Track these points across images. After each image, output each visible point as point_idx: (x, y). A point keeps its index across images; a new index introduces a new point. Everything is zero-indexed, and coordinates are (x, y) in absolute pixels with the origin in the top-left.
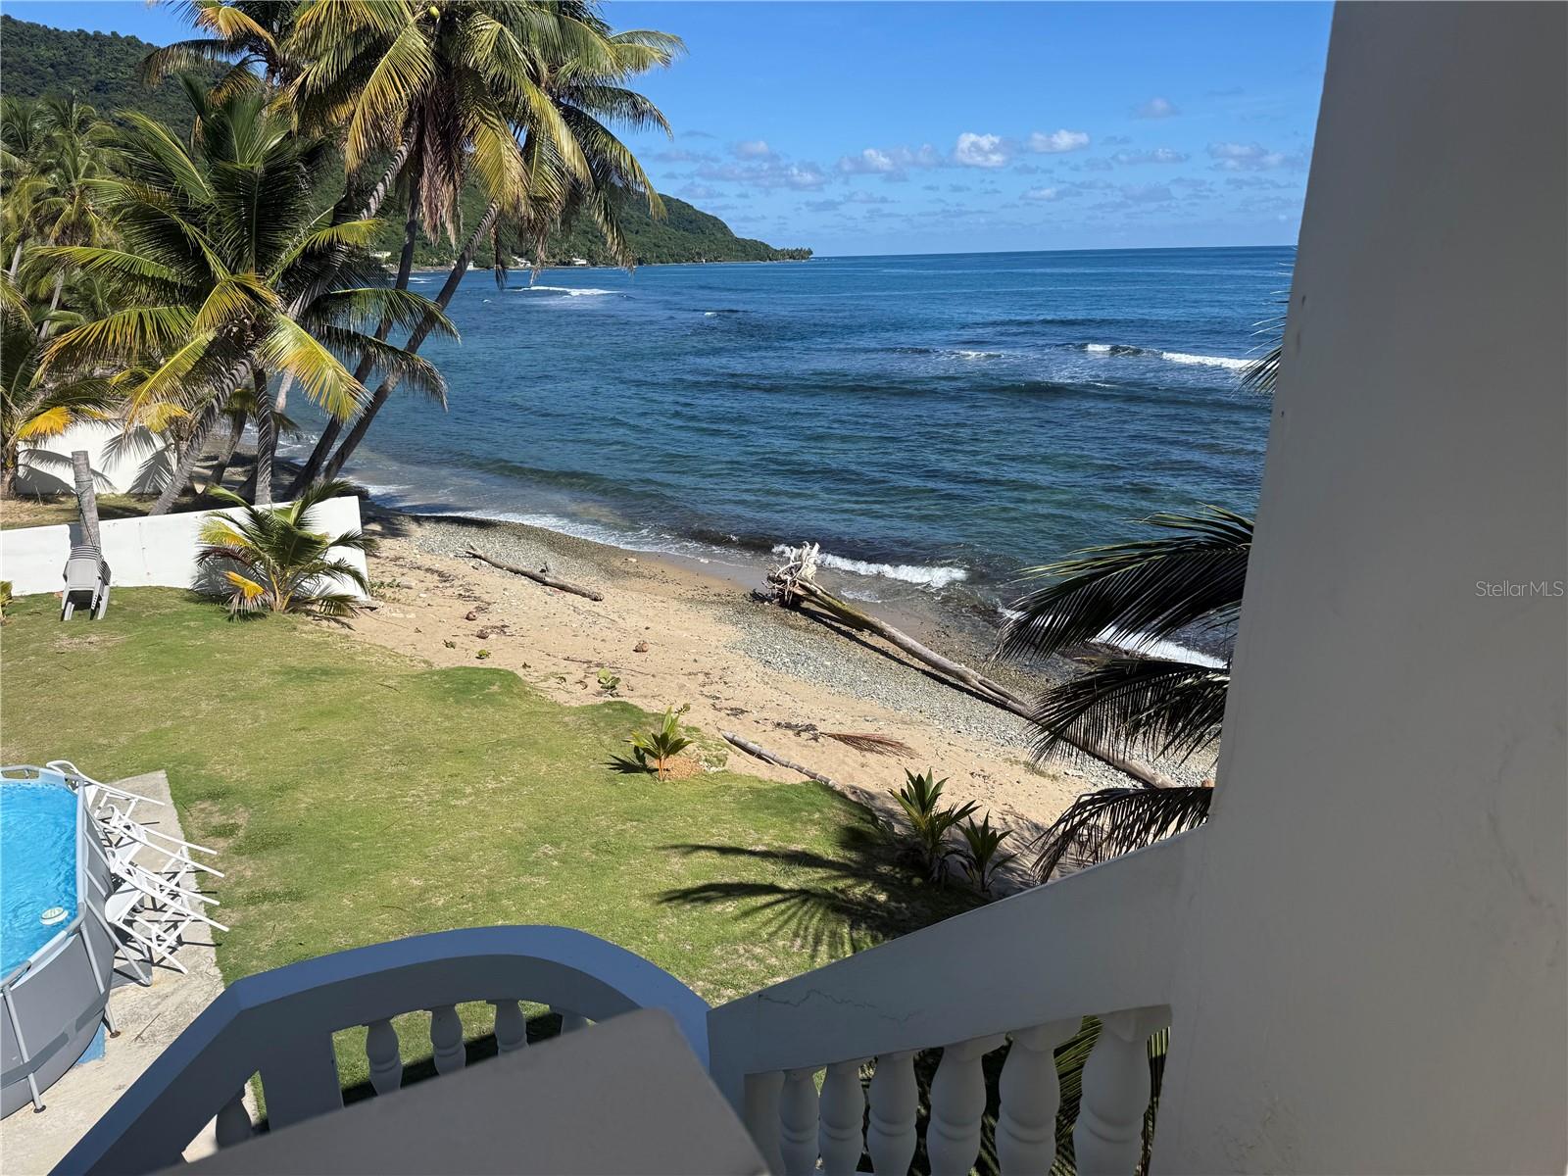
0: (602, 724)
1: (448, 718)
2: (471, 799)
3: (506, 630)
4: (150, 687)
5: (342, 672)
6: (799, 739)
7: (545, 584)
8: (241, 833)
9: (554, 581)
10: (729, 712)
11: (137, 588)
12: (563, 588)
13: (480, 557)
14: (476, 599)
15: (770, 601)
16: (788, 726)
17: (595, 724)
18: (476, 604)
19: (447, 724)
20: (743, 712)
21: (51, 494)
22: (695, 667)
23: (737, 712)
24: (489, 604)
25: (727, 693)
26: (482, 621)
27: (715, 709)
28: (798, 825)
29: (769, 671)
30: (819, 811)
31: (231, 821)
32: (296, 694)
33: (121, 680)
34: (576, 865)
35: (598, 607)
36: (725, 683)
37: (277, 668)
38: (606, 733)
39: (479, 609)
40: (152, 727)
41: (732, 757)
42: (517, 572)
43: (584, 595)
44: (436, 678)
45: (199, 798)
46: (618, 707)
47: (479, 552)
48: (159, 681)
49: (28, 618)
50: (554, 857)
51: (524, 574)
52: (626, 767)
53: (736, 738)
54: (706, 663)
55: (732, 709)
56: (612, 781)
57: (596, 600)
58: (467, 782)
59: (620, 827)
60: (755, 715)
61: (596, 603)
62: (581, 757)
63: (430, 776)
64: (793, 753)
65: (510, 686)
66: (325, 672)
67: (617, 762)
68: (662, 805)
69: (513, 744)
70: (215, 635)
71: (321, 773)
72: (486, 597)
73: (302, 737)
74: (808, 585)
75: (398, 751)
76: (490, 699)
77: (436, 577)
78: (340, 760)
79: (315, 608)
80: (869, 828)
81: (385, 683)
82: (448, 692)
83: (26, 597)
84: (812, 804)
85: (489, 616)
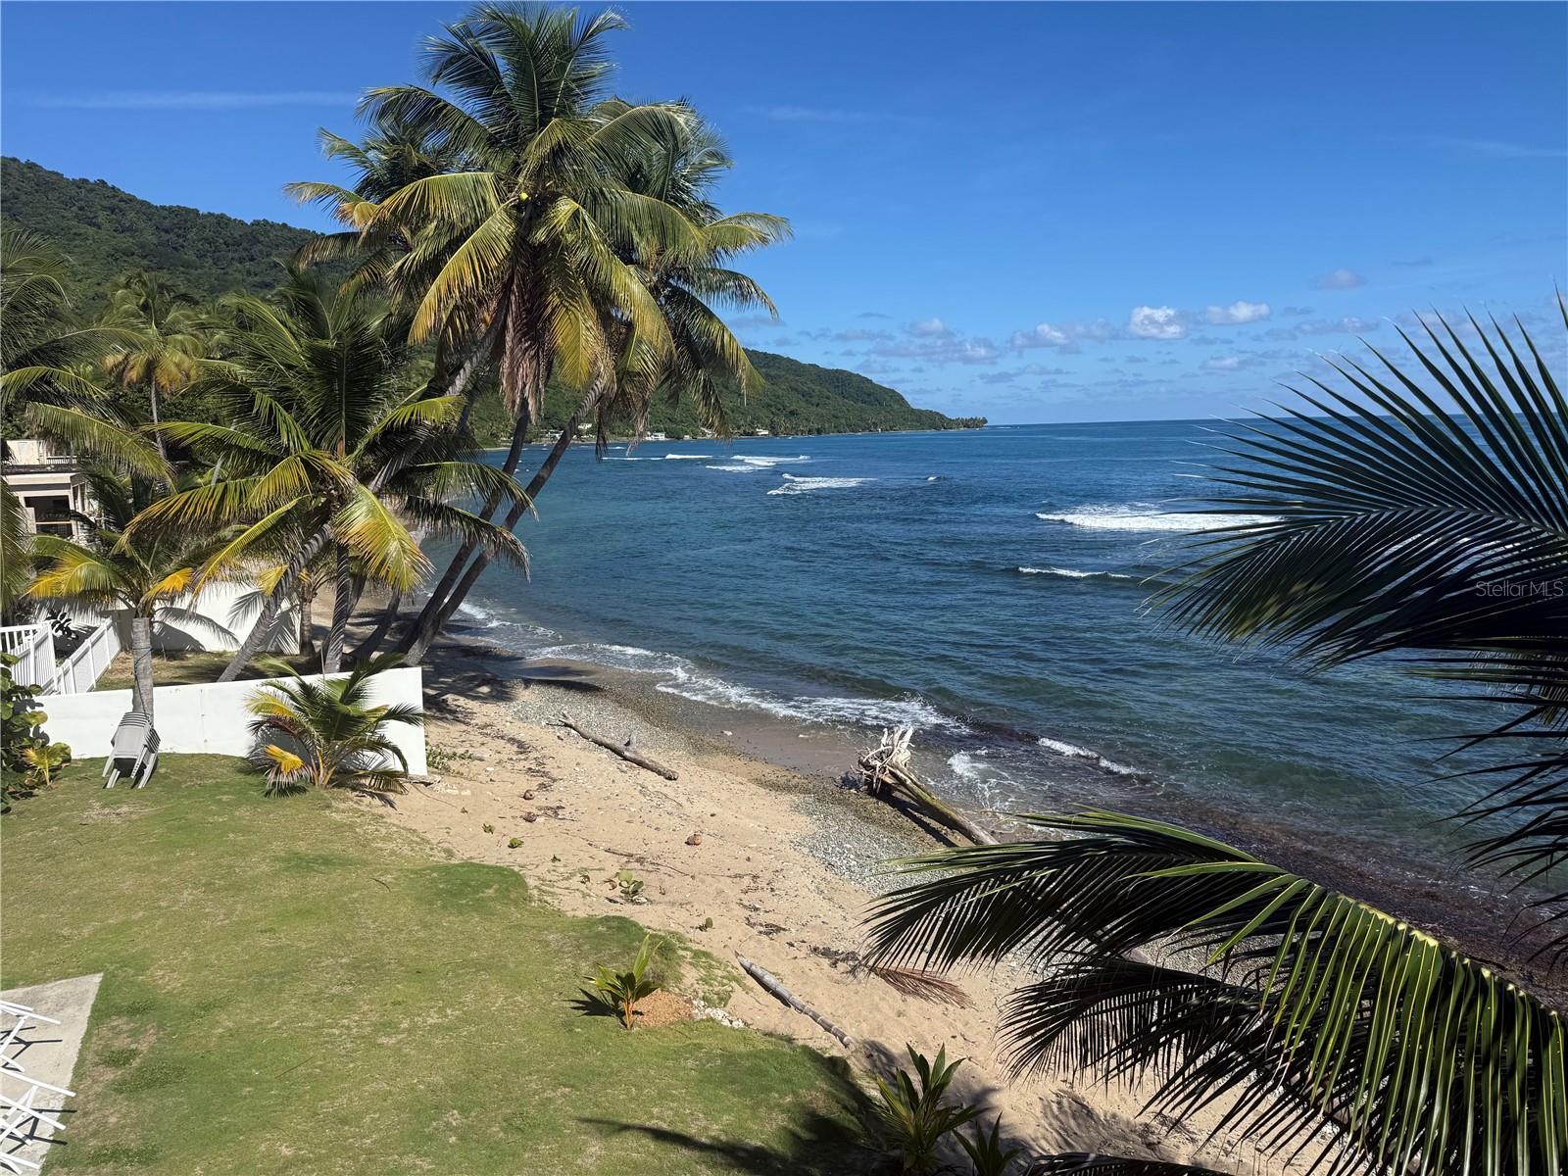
0: (587, 947)
1: (425, 926)
2: (400, 1037)
3: (560, 812)
4: (146, 869)
5: (345, 862)
6: (833, 972)
7: (625, 758)
8: (136, 1063)
9: (632, 756)
10: (762, 929)
11: (193, 755)
12: (641, 764)
13: (571, 726)
14: (545, 774)
15: (858, 789)
16: (827, 953)
17: (578, 947)
18: (541, 780)
19: (421, 934)
20: (779, 929)
21: (181, 650)
22: (743, 867)
23: (772, 930)
24: (554, 781)
25: (771, 902)
26: (540, 799)
27: (749, 924)
28: (762, 1111)
29: (829, 875)
30: (794, 1093)
31: (133, 1046)
32: (284, 888)
33: (123, 858)
34: (473, 1145)
35: (669, 787)
36: (772, 890)
37: (282, 854)
38: (586, 959)
39: (543, 786)
40: (122, 918)
41: (738, 994)
42: (601, 744)
43: (659, 773)
44: (435, 875)
45: (119, 1013)
46: (615, 924)
47: (571, 721)
48: (157, 863)
49: (75, 783)
50: (454, 1130)
51: (607, 746)
52: (594, 1007)
53: (753, 968)
54: (761, 862)
55: (766, 926)
56: (568, 1026)
57: (670, 779)
58: (407, 1013)
59: (549, 1094)
60: (792, 935)
61: (669, 783)
62: (547, 990)
63: (372, 1002)
64: (818, 992)
65: (507, 889)
66: (326, 862)
67: (586, 999)
68: (609, 1066)
69: (480, 966)
70: (244, 812)
71: (259, 989)
72: (555, 773)
73: (265, 941)
74: (898, 773)
75: (354, 966)
76: (480, 906)
77: (515, 748)
78: (286, 973)
79: (367, 782)
80: (850, 1121)
81: (382, 879)
82: (439, 894)
83: (84, 760)
84: (788, 1081)
85: (548, 794)
